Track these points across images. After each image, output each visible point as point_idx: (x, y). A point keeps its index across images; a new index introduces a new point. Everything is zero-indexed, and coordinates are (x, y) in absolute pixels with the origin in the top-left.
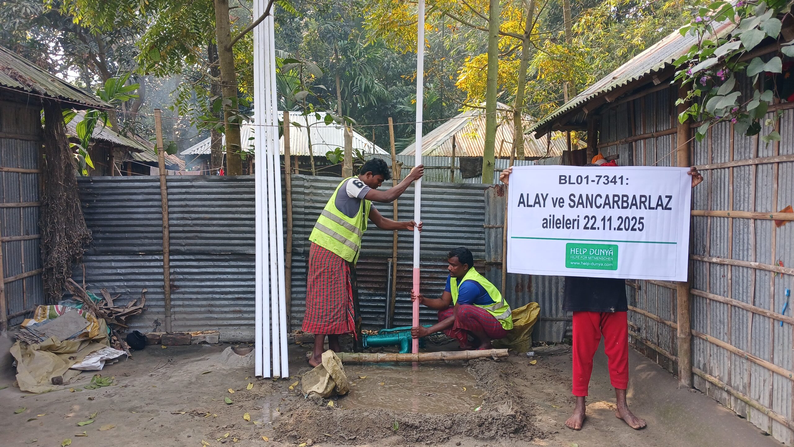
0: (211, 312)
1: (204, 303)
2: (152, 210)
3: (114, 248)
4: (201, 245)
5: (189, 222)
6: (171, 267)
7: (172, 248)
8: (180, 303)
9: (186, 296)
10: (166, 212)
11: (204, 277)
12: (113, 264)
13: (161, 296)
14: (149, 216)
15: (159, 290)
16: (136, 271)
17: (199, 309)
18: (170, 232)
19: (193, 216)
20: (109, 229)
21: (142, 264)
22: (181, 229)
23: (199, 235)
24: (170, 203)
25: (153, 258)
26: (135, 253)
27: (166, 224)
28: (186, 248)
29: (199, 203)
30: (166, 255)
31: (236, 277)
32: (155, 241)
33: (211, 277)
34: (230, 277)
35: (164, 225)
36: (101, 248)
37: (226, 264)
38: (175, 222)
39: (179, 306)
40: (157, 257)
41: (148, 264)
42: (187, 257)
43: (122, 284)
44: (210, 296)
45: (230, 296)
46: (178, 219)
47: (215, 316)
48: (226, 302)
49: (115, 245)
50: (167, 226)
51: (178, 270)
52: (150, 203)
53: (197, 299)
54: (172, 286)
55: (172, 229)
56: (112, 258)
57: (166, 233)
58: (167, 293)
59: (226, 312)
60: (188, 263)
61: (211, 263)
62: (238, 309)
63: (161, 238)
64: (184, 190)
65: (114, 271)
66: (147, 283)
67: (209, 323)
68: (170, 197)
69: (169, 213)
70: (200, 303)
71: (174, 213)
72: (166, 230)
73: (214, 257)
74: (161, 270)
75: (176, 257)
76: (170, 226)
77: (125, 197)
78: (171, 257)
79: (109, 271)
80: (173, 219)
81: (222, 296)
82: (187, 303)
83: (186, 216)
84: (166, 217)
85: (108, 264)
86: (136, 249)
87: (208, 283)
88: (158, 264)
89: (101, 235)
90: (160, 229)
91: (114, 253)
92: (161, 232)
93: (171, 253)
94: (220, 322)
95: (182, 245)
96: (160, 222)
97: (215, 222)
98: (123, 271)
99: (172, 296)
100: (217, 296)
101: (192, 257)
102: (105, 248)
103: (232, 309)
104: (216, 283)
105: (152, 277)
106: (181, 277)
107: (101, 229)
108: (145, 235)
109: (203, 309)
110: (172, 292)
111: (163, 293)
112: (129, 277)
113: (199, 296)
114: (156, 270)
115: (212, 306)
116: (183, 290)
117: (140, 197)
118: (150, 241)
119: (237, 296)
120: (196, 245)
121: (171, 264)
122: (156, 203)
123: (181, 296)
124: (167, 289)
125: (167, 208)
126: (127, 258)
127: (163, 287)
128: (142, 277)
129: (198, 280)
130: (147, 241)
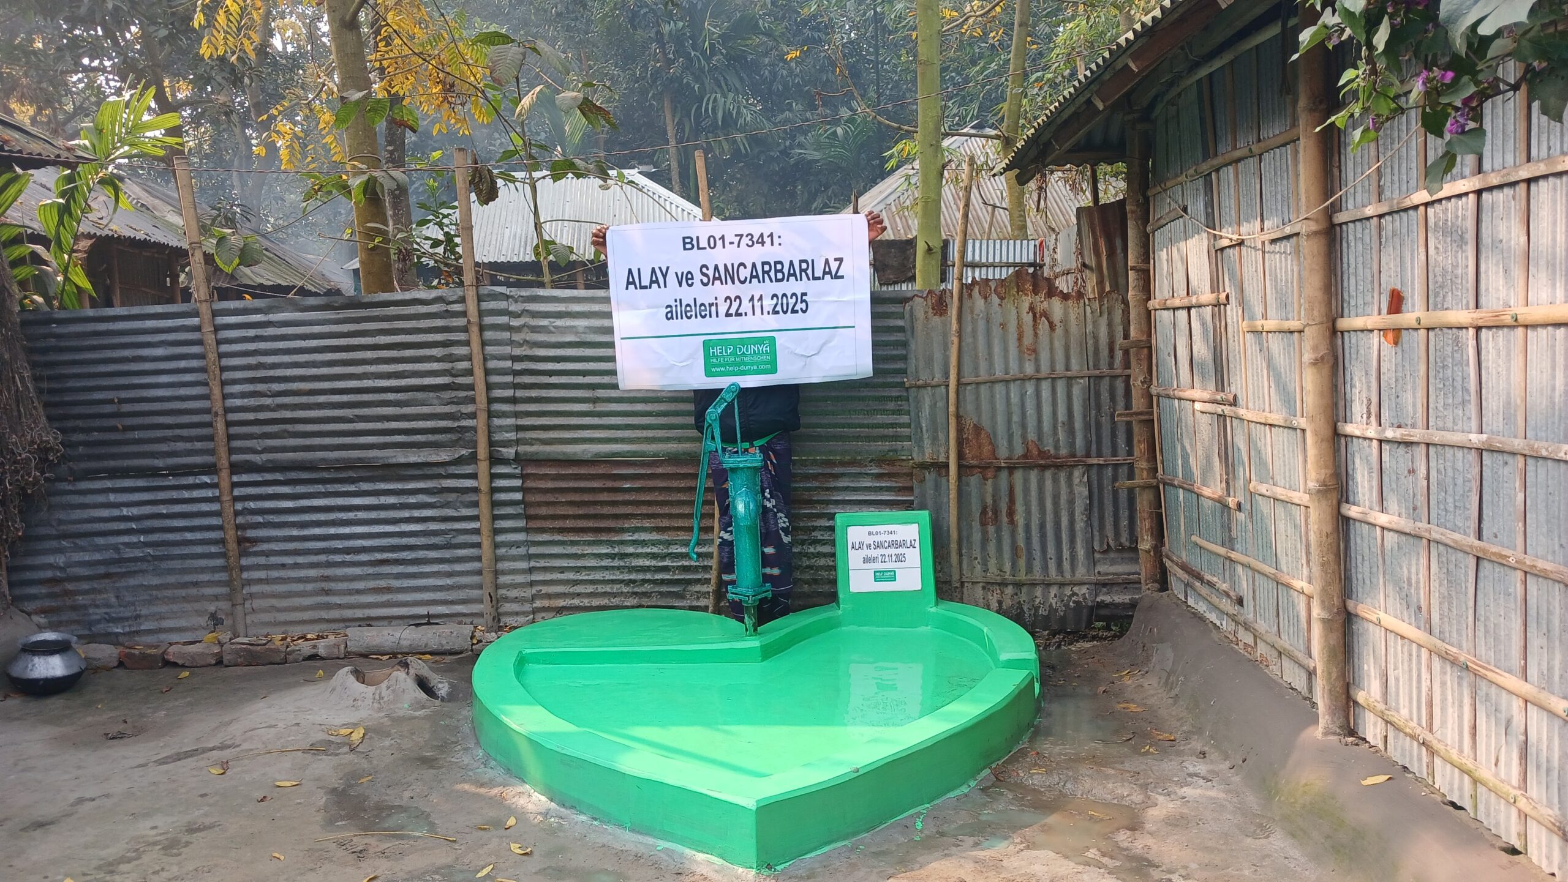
0: (328, 592)
1: (312, 573)
2: (188, 378)
3: (112, 463)
4: (295, 449)
5: (268, 401)
6: (236, 499)
7: (235, 458)
8: (262, 574)
9: (274, 560)
10: (217, 382)
11: (306, 517)
12: (112, 497)
13: (219, 562)
14: (183, 391)
15: (213, 549)
16: (163, 509)
17: (300, 587)
18: (229, 424)
19: (276, 387)
20: (97, 423)
21: (174, 494)
22: (251, 416)
23: (289, 427)
24: (225, 362)
25: (198, 481)
26: (154, 472)
27: (218, 407)
28: (265, 457)
29: (286, 359)
30: (225, 474)
31: (373, 515)
32: (198, 445)
33: (322, 517)
34: (361, 515)
35: (214, 410)
36: (84, 465)
37: (352, 488)
38: (238, 402)
39: (260, 581)
40: (206, 479)
41: (186, 494)
42: (268, 477)
43: (134, 539)
44: (322, 558)
45: (364, 557)
46: (243, 395)
47: (337, 600)
48: (357, 571)
49: (113, 456)
50: (221, 411)
51: (252, 505)
52: (183, 364)
53: (296, 566)
54: (241, 541)
55: (232, 417)
56: (109, 484)
57: (220, 426)
58: (231, 554)
59: (358, 592)
60: (270, 490)
61: (320, 488)
62: (383, 583)
63: (211, 438)
64: (252, 333)
65: (116, 512)
66: (189, 536)
67: (324, 614)
68: (224, 348)
69: (223, 383)
70: (303, 573)
71: (235, 382)
72: (219, 419)
73: (326, 475)
74: (215, 507)
75: (245, 478)
76: (227, 410)
77: (128, 353)
78: (235, 479)
79: (105, 513)
80: (233, 396)
81: (348, 558)
82: (275, 574)
83: (260, 387)
84: (217, 392)
85: (100, 499)
86: (159, 463)
87: (317, 531)
88: (209, 493)
89: (81, 437)
90: (206, 418)
91: (112, 474)
92: (210, 425)
93: (235, 468)
94: (349, 613)
95: (254, 451)
96: (205, 404)
97: (322, 399)
98: (135, 511)
99: (244, 562)
100: (338, 558)
101: (279, 476)
102: (94, 465)
103: (372, 584)
104: (332, 531)
105: (197, 522)
106: (260, 519)
107: (80, 423)
108: (178, 432)
109: (310, 587)
110: (244, 553)
111: (223, 555)
112: (148, 524)
113: (300, 560)
114: (205, 507)
115: (327, 579)
116: (265, 547)
117: (159, 352)
118: (189, 446)
119: (379, 556)
120: (284, 449)
121: (237, 492)
122: (195, 363)
123: (262, 560)
124: (232, 546)
125: (217, 372)
126: (141, 483)
127: (222, 542)
128: (176, 523)
129: (293, 525)
130: (181, 446)
